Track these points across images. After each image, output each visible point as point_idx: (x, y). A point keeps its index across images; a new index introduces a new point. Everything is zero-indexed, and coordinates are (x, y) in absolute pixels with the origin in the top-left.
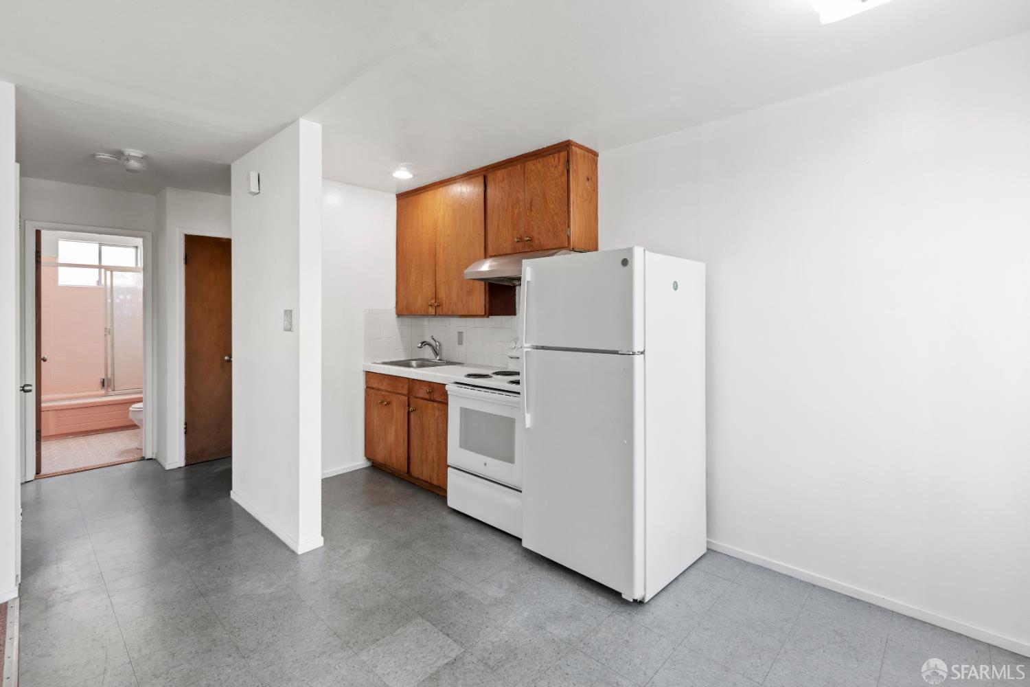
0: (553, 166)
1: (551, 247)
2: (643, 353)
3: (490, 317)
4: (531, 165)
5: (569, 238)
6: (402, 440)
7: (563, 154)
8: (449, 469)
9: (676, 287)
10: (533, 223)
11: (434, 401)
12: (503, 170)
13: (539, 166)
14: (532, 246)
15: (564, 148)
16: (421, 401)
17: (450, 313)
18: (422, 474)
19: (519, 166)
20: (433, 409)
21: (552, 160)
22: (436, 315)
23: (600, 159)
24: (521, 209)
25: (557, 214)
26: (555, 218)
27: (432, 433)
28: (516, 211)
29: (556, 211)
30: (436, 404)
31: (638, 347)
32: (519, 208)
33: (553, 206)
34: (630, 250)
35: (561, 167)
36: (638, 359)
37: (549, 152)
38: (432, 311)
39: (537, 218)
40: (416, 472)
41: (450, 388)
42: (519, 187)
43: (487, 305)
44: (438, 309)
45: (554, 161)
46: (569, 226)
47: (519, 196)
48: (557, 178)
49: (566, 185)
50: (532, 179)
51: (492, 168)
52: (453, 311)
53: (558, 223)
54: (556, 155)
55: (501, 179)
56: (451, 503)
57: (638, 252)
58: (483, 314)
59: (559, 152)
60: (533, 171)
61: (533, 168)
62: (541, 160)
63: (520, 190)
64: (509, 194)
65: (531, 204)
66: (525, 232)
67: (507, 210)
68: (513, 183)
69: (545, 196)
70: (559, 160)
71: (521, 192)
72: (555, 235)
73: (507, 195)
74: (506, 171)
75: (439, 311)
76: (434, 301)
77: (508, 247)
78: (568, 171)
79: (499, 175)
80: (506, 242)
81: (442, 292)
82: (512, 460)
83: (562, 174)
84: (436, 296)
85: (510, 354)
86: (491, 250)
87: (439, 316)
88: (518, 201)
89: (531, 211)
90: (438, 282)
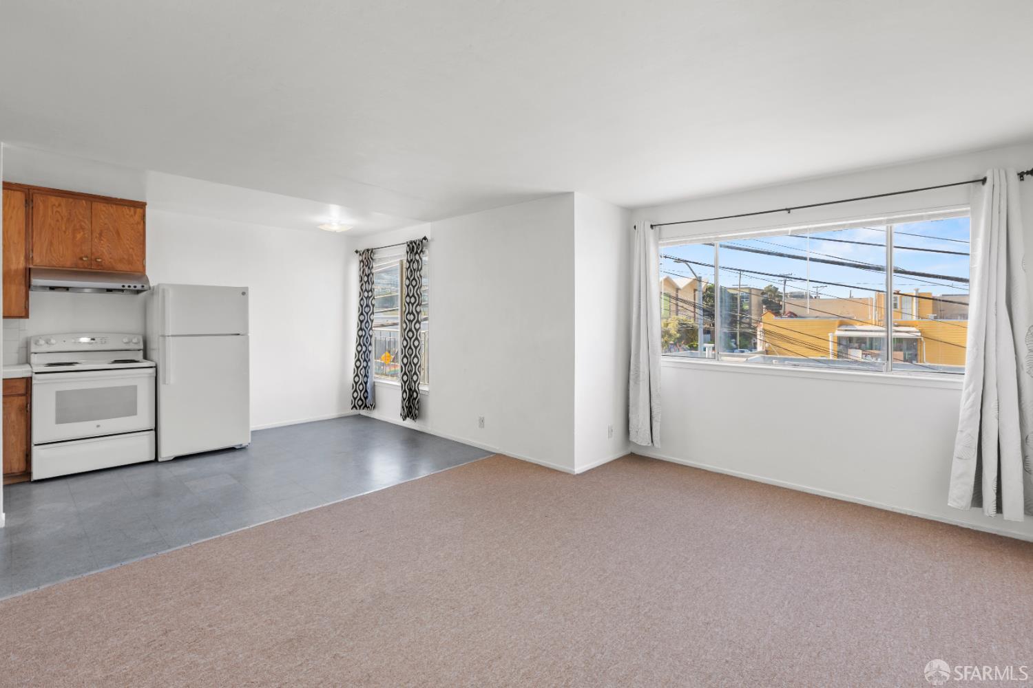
0: (127, 215)
1: (125, 270)
4: (101, 207)
5: (144, 266)
7: (139, 210)
8: (36, 448)
10: (102, 249)
12: (61, 200)
13: (110, 210)
14: (104, 267)
15: (141, 206)
19: (84, 201)
21: (127, 211)
24: (86, 236)
26: (131, 250)
28: (79, 236)
29: (132, 246)
32: (84, 234)
33: (128, 242)
35: (137, 218)
37: (122, 204)
39: (108, 246)
42: (83, 218)
45: (130, 212)
47: (83, 224)
48: (132, 224)
49: (142, 231)
50: (102, 217)
51: (39, 190)
53: (134, 255)
54: (132, 209)
55: (56, 205)
59: (135, 207)
60: (104, 211)
61: (104, 209)
62: (114, 206)
63: (86, 220)
64: (68, 219)
65: (100, 235)
66: (92, 254)
67: (65, 232)
68: (75, 212)
69: (118, 233)
70: (135, 213)
71: (87, 222)
72: (130, 262)
73: (65, 220)
74: (64, 200)
77: (67, 261)
78: (144, 222)
79: (53, 200)
80: (64, 257)
82: (134, 414)
83: (138, 223)
85: (36, 350)
86: (37, 260)
88: (82, 228)
89: (100, 240)
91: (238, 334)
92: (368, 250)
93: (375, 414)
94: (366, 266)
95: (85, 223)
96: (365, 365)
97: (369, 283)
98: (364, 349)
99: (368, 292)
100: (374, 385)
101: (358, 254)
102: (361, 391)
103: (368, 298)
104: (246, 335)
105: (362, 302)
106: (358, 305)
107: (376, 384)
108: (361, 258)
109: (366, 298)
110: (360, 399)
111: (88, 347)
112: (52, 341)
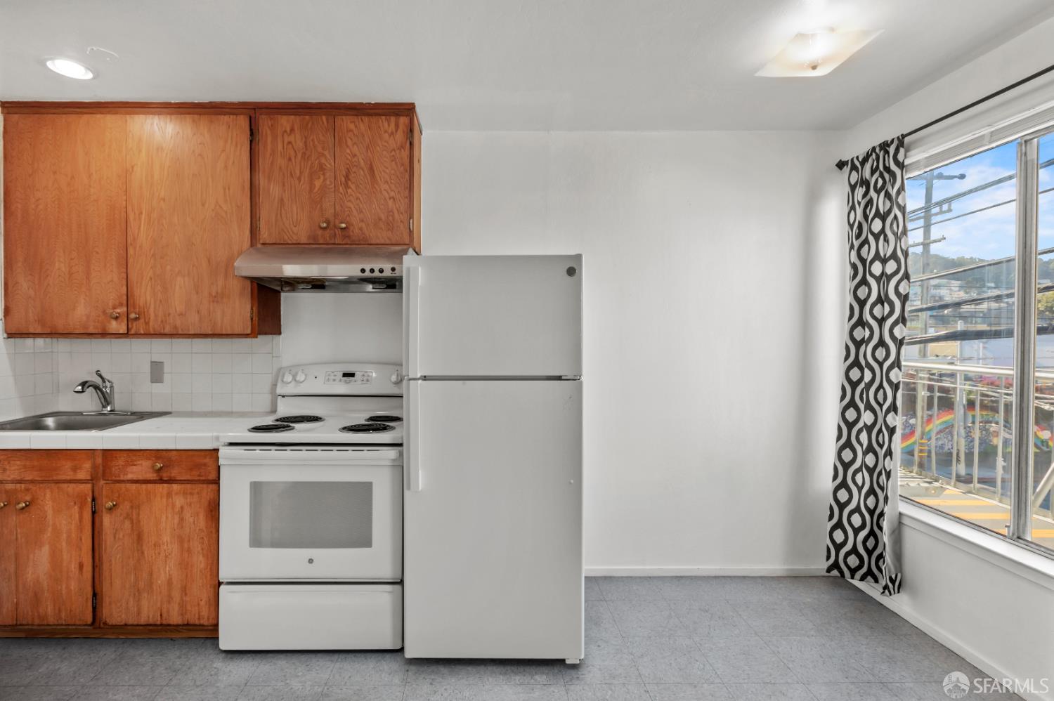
0: (386, 132)
1: (383, 242)
3: (259, 336)
4: (346, 122)
5: (411, 232)
6: (74, 567)
7: (403, 120)
8: (224, 588)
10: (349, 204)
11: (171, 481)
12: (290, 118)
13: (362, 127)
14: (349, 237)
15: (405, 112)
16: (134, 486)
17: (167, 330)
18: (139, 613)
19: (324, 118)
20: (169, 495)
21: (386, 124)
22: (127, 335)
24: (328, 183)
25: (394, 199)
26: (390, 203)
27: (166, 538)
28: (318, 183)
29: (392, 194)
30: (175, 487)
32: (325, 180)
33: (386, 187)
34: (580, 257)
35: (400, 136)
37: (377, 111)
38: (119, 326)
39: (357, 198)
41: (224, 452)
42: (323, 148)
43: (256, 319)
44: (132, 321)
45: (389, 125)
46: (411, 218)
47: (323, 160)
48: (394, 150)
49: (407, 161)
50: (349, 143)
51: (267, 108)
52: (175, 327)
53: (396, 211)
54: (393, 119)
55: (288, 130)
58: (249, 331)
59: (397, 115)
60: (351, 131)
61: (352, 126)
62: (366, 119)
63: (326, 153)
64: (304, 154)
65: (347, 177)
66: (336, 215)
67: (299, 179)
68: (313, 140)
69: (371, 169)
70: (397, 126)
71: (328, 156)
72: (390, 226)
73: (299, 156)
74: (298, 118)
75: (139, 327)
76: (123, 310)
77: (301, 233)
78: (411, 144)
79: (285, 121)
80: (300, 225)
81: (145, 295)
82: (368, 543)
83: (402, 147)
84: (129, 300)
85: (279, 391)
86: (265, 235)
87: (137, 335)
88: (322, 168)
89: (347, 187)
90: (133, 276)
91: (559, 378)
92: (885, 146)
93: (899, 604)
94: (878, 192)
95: (326, 158)
96: (871, 464)
97: (886, 240)
98: (867, 418)
99: (884, 261)
100: (900, 523)
101: (847, 169)
102: (857, 531)
103: (883, 278)
104: (576, 379)
105: (862, 293)
106: (849, 299)
107: (905, 521)
108: (854, 177)
109: (878, 279)
110: (854, 550)
111: (342, 387)
112: (301, 377)
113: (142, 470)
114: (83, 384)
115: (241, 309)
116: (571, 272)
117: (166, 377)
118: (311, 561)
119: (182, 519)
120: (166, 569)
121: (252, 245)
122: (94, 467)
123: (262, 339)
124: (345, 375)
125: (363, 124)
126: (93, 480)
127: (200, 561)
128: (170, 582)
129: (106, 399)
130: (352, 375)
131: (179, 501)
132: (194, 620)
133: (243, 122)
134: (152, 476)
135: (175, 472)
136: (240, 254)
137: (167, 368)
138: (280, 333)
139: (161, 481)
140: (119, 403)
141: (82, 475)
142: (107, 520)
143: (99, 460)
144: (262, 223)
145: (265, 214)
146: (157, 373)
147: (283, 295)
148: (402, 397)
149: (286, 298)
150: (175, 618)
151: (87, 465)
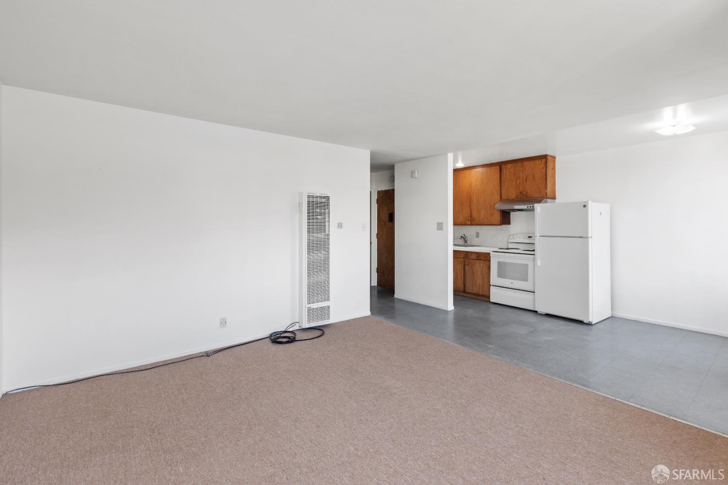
0: (538, 164)
1: (537, 197)
2: (591, 237)
3: (502, 225)
4: (526, 163)
5: (546, 193)
7: (544, 160)
8: (491, 287)
9: (601, 214)
10: (527, 187)
11: (480, 260)
12: (511, 164)
13: (531, 164)
14: (527, 196)
15: (544, 157)
16: (472, 260)
17: (480, 223)
18: (473, 290)
19: (520, 163)
20: (480, 263)
21: (538, 162)
22: (471, 225)
23: (556, 159)
24: (521, 181)
25: (541, 184)
27: (479, 274)
28: (518, 182)
30: (481, 261)
31: (590, 236)
33: (538, 181)
34: (587, 202)
35: (542, 165)
36: (590, 239)
37: (536, 159)
38: (469, 223)
39: (529, 185)
40: (468, 290)
41: (492, 253)
43: (502, 220)
44: (472, 221)
46: (546, 189)
47: (519, 175)
48: (540, 169)
49: (545, 172)
50: (527, 169)
51: (504, 163)
52: (482, 223)
53: (541, 187)
54: (540, 160)
55: (510, 168)
56: (492, 300)
57: (590, 203)
58: (499, 223)
59: (542, 159)
60: (528, 166)
61: (528, 164)
63: (520, 173)
64: (514, 174)
65: (526, 179)
66: (523, 190)
67: (513, 181)
68: (517, 170)
69: (534, 176)
70: (541, 162)
72: (540, 191)
75: (473, 222)
76: (470, 218)
77: (513, 196)
78: (546, 167)
79: (509, 166)
80: (513, 194)
81: (475, 215)
82: (527, 281)
83: (543, 168)
84: (471, 216)
85: (510, 241)
86: (504, 197)
87: (473, 225)
88: (519, 177)
89: (526, 182)
90: (472, 210)
91: (581, 237)
104: (587, 238)
111: (527, 241)
112: (515, 237)
113: (474, 257)
114: (461, 237)
115: (497, 217)
116: (585, 206)
117: (480, 236)
118: (512, 283)
119: (482, 270)
120: (479, 281)
121: (501, 200)
122: (464, 255)
123: (504, 226)
124: (529, 237)
125: (531, 163)
126: (464, 258)
127: (486, 280)
128: (479, 284)
129: (466, 241)
130: (531, 237)
131: (482, 265)
132: (485, 294)
133: (498, 167)
134: (476, 258)
135: (481, 258)
136: (497, 203)
137: (480, 234)
138: (510, 224)
139: (477, 259)
140: (469, 242)
141: (462, 257)
142: (467, 267)
143: (465, 253)
144: (503, 195)
145: (504, 192)
146: (477, 235)
147: (511, 213)
148: (534, 244)
149: (512, 214)
150: (481, 293)
151: (463, 255)
